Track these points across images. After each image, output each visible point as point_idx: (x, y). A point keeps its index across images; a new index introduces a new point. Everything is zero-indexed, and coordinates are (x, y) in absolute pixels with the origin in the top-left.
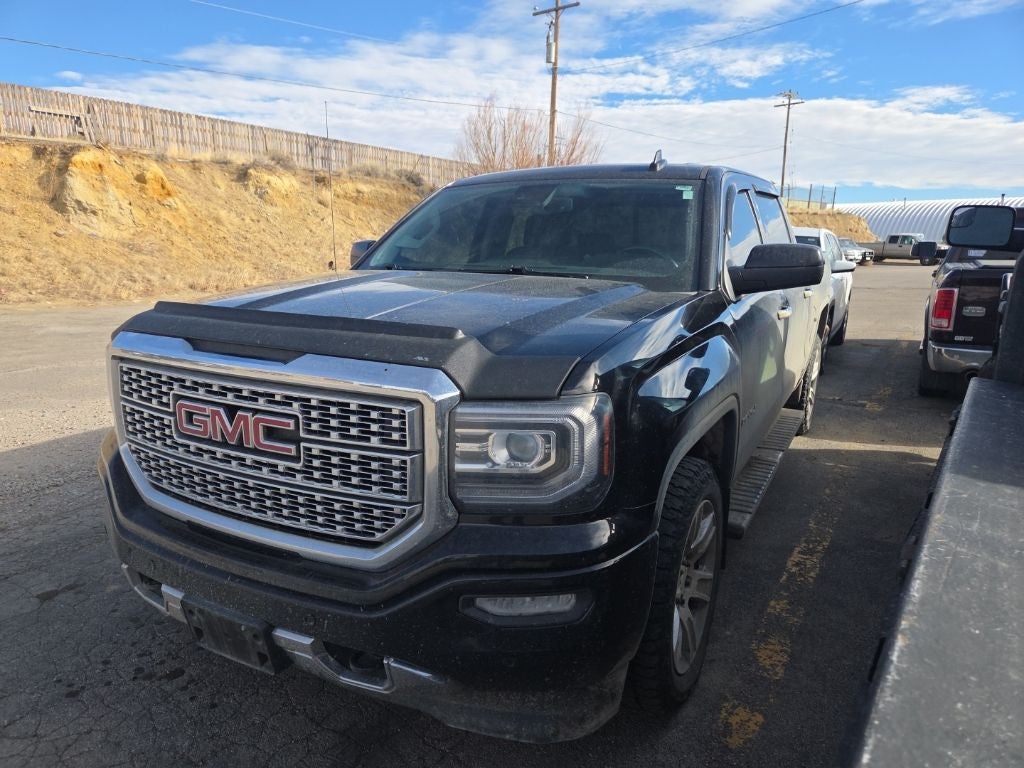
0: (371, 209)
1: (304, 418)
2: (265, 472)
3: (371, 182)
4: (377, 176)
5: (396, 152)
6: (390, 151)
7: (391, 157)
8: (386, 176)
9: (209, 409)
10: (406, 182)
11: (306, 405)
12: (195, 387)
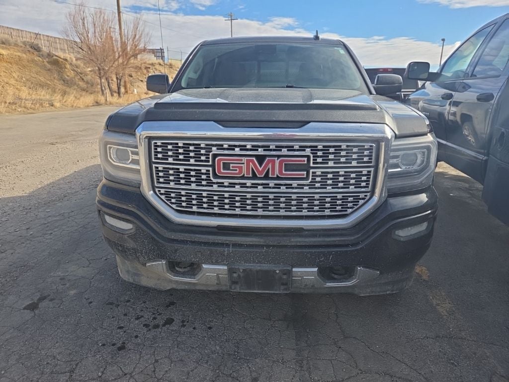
0: (10, 65)
1: (313, 157)
2: (283, 189)
3: (6, 48)
4: (10, 45)
5: (18, 30)
6: (13, 29)
7: (14, 33)
8: (16, 45)
9: (244, 159)
10: (30, 49)
11: (314, 149)
12: (231, 148)
